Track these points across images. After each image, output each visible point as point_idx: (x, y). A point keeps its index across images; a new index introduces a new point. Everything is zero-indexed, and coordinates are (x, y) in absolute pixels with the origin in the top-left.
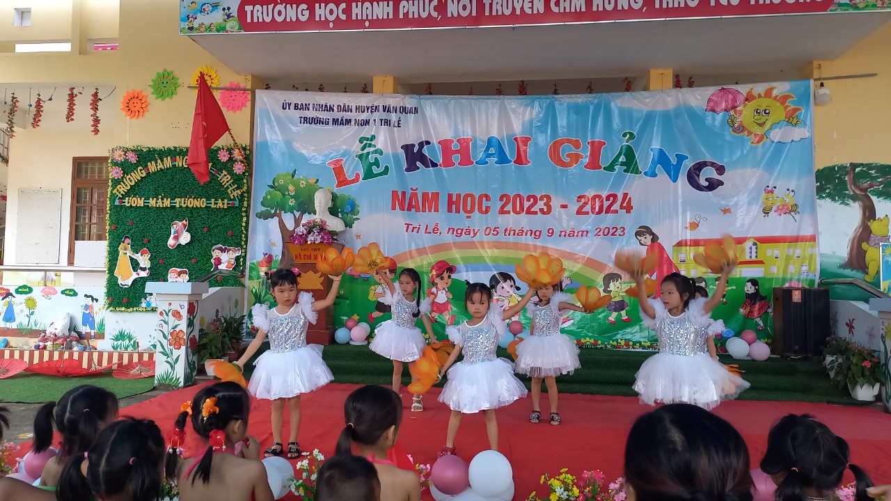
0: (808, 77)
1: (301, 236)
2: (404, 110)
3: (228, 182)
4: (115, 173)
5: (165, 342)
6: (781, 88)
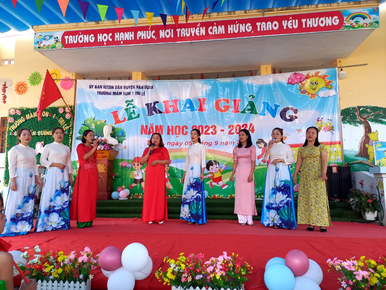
0: (335, 66)
2: (147, 87)
3: (63, 123)
4: (10, 120)
6: (322, 72)
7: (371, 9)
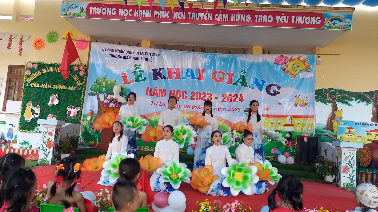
0: (314, 53)
1: (107, 104)
2: (154, 55)
3: (77, 79)
4: (27, 72)
5: (44, 145)
6: (303, 57)
7: (347, 14)
